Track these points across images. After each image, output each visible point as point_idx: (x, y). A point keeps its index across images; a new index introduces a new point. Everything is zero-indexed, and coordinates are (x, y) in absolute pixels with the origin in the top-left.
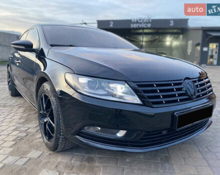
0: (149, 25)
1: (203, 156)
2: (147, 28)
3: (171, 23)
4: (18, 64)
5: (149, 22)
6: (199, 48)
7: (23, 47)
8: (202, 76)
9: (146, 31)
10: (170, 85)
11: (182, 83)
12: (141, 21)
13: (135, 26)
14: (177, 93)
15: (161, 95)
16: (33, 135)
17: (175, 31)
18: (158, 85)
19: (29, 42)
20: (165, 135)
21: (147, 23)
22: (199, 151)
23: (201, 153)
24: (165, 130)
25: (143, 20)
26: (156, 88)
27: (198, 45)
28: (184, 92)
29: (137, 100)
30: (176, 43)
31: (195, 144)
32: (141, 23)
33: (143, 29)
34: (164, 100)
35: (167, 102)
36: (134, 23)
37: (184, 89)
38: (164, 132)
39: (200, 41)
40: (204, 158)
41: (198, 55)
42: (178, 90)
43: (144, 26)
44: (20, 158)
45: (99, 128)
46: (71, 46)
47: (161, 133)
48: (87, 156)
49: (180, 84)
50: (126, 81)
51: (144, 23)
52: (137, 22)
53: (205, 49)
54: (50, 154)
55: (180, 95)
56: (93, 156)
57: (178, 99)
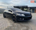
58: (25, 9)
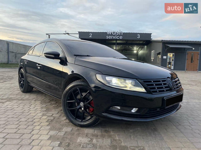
0: (121, 38)
1: (176, 127)
2: (119, 40)
3: (138, 36)
4: (39, 68)
5: (121, 35)
6: (160, 56)
7: (53, 56)
8: (173, 77)
9: (118, 42)
10: (160, 81)
11: (166, 80)
12: (115, 34)
13: (110, 37)
14: (164, 86)
15: (156, 87)
16: (59, 118)
17: (141, 42)
18: (154, 81)
19: (57, 52)
20: (158, 111)
21: (119, 35)
22: (174, 125)
23: (175, 126)
24: (159, 108)
25: (116, 33)
26: (153, 83)
27: (159, 54)
28: (168, 86)
29: (143, 90)
30: (141, 52)
31: (170, 121)
32: (115, 35)
33: (116, 40)
34: (158, 90)
35: (160, 91)
36: (109, 35)
37: (167, 84)
38: (158, 110)
39: (160, 51)
40: (177, 128)
41: (159, 61)
42: (165, 84)
43: (117, 38)
44: (59, 132)
45: (119, 108)
46: (88, 56)
47: (156, 110)
48: (103, 129)
49: (165, 81)
50: (136, 79)
51: (117, 35)
52: (112, 35)
53: (165, 57)
54: (78, 129)
55: (166, 87)
56: (107, 129)
57: (165, 89)
58: (135, 50)
